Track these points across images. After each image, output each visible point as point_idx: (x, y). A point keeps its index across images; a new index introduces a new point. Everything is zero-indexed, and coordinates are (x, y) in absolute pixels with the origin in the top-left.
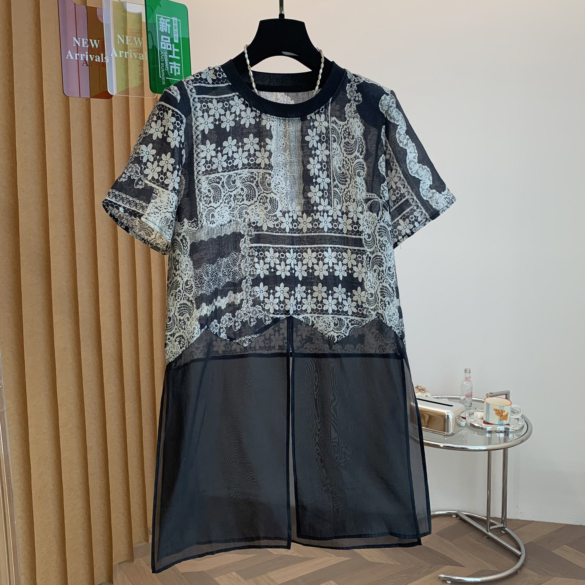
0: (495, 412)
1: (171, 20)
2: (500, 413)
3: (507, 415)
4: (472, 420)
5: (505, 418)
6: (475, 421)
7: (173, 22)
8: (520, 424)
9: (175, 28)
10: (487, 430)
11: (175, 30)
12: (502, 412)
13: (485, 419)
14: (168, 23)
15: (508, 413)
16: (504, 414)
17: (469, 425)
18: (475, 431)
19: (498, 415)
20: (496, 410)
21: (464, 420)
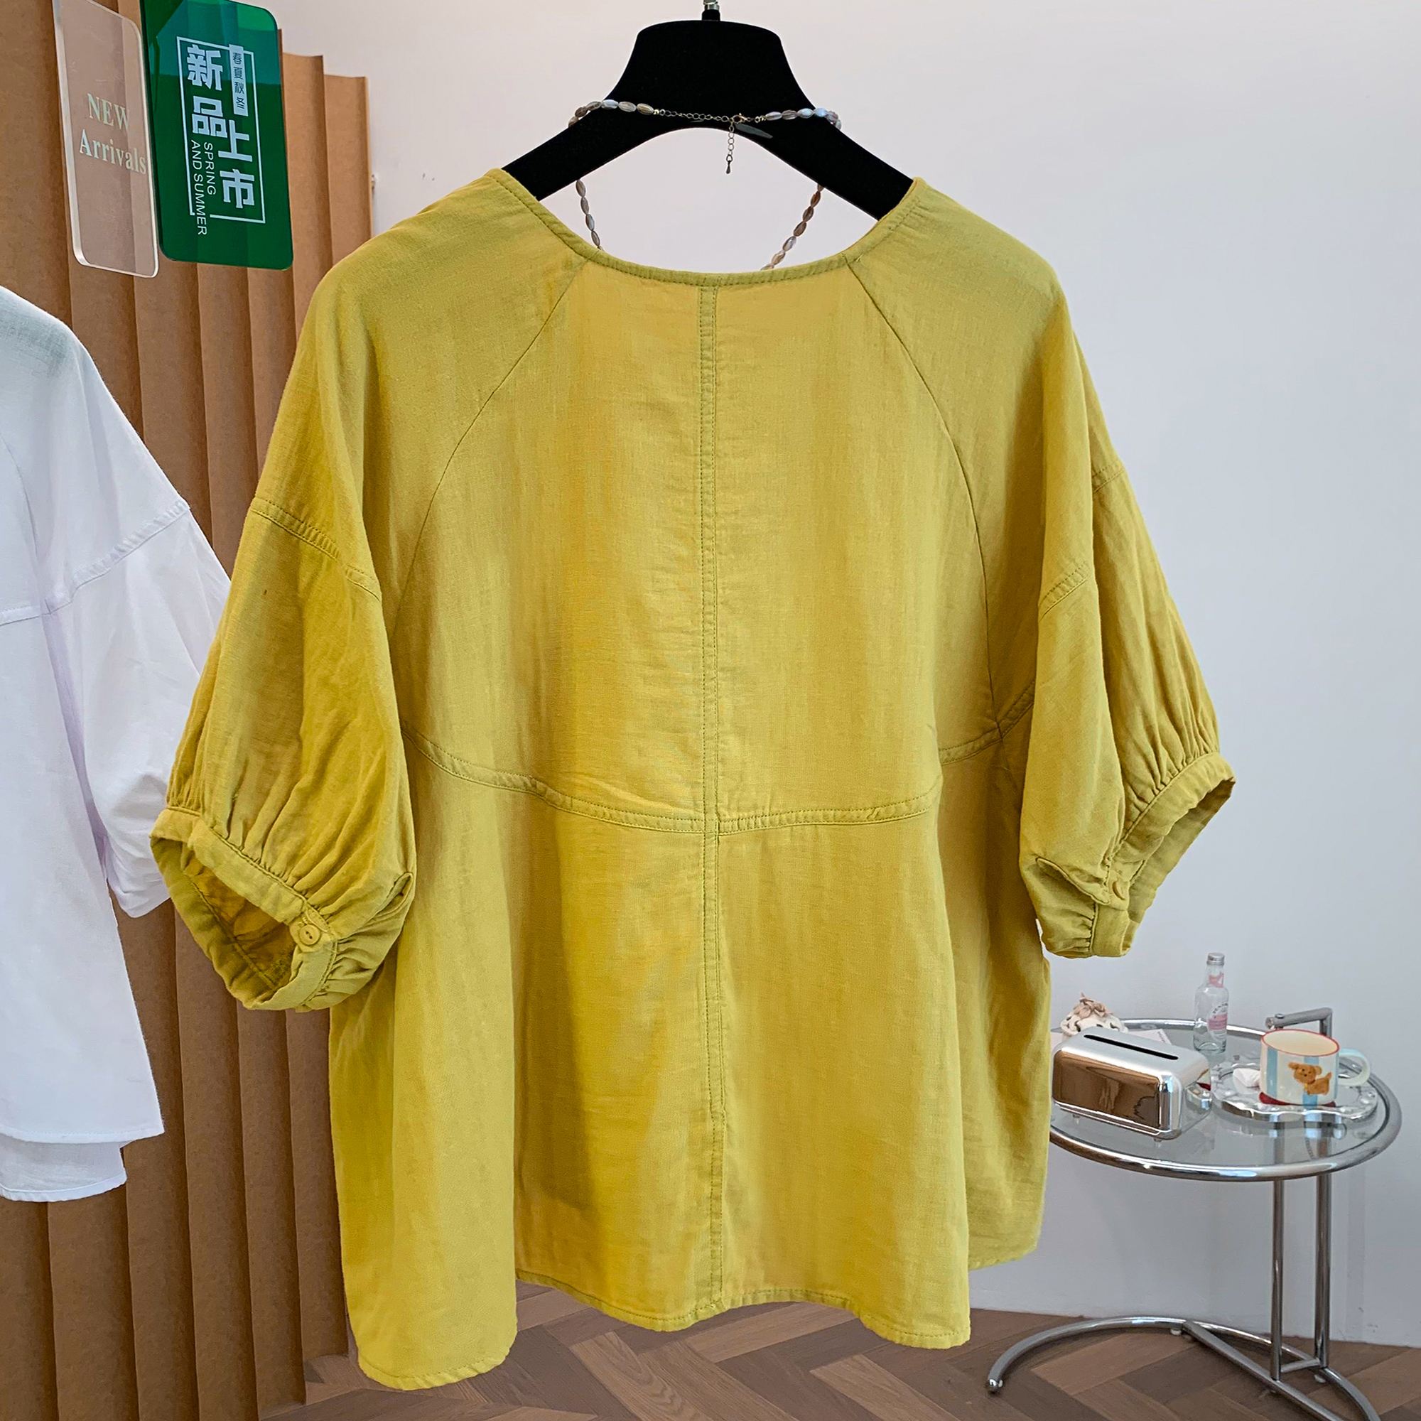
0: (1292, 1072)
1: (225, 53)
2: (1307, 1074)
3: (1326, 1081)
4: (1228, 1093)
5: (1323, 1086)
6: (1236, 1095)
7: (232, 58)
8: (1366, 1102)
9: (238, 75)
10: (1271, 1121)
11: (238, 80)
12: (1314, 1071)
13: (1264, 1090)
14: (214, 61)
15: (1329, 1075)
16: (1317, 1077)
17: (1219, 1105)
18: (1239, 1123)
19: (1302, 1081)
20: (1296, 1067)
21: (1205, 1093)
